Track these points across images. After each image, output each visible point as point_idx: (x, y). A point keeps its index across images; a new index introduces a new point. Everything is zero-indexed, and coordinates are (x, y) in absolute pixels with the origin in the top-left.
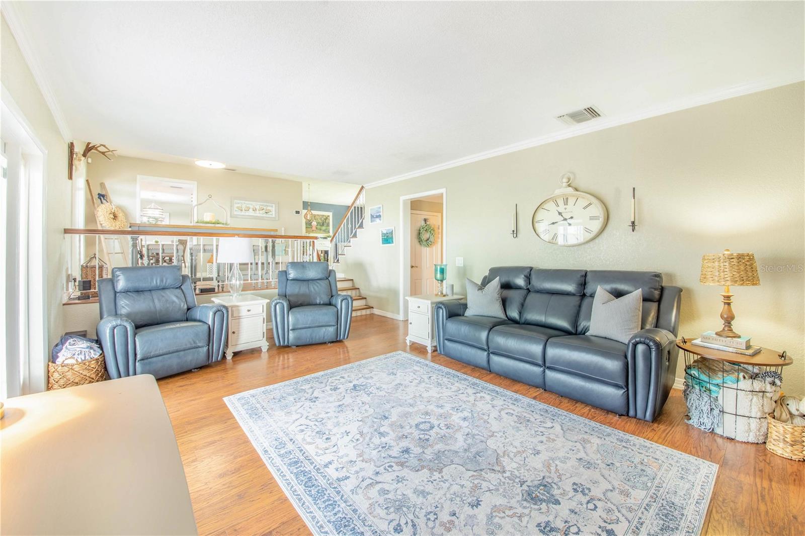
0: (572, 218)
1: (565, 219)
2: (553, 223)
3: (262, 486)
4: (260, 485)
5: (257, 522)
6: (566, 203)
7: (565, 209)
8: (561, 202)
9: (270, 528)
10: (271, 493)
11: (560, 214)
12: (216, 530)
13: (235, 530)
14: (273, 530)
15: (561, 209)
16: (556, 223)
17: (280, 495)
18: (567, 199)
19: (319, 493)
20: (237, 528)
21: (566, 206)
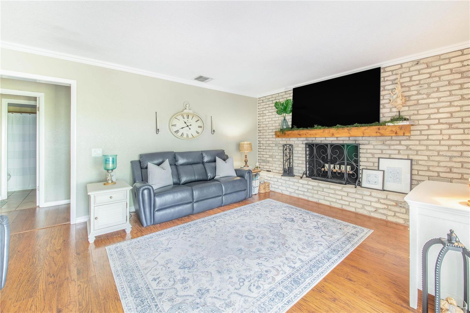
0: (191, 125)
1: (188, 126)
2: (182, 128)
3: (321, 293)
4: (321, 294)
5: (344, 285)
6: (188, 118)
7: (188, 120)
8: (185, 117)
9: (344, 280)
10: (324, 286)
11: (185, 123)
12: (361, 301)
13: (355, 292)
14: (344, 278)
15: (186, 120)
16: (184, 128)
17: (323, 282)
18: (188, 115)
19: (314, 267)
20: (354, 292)
21: (188, 119)
